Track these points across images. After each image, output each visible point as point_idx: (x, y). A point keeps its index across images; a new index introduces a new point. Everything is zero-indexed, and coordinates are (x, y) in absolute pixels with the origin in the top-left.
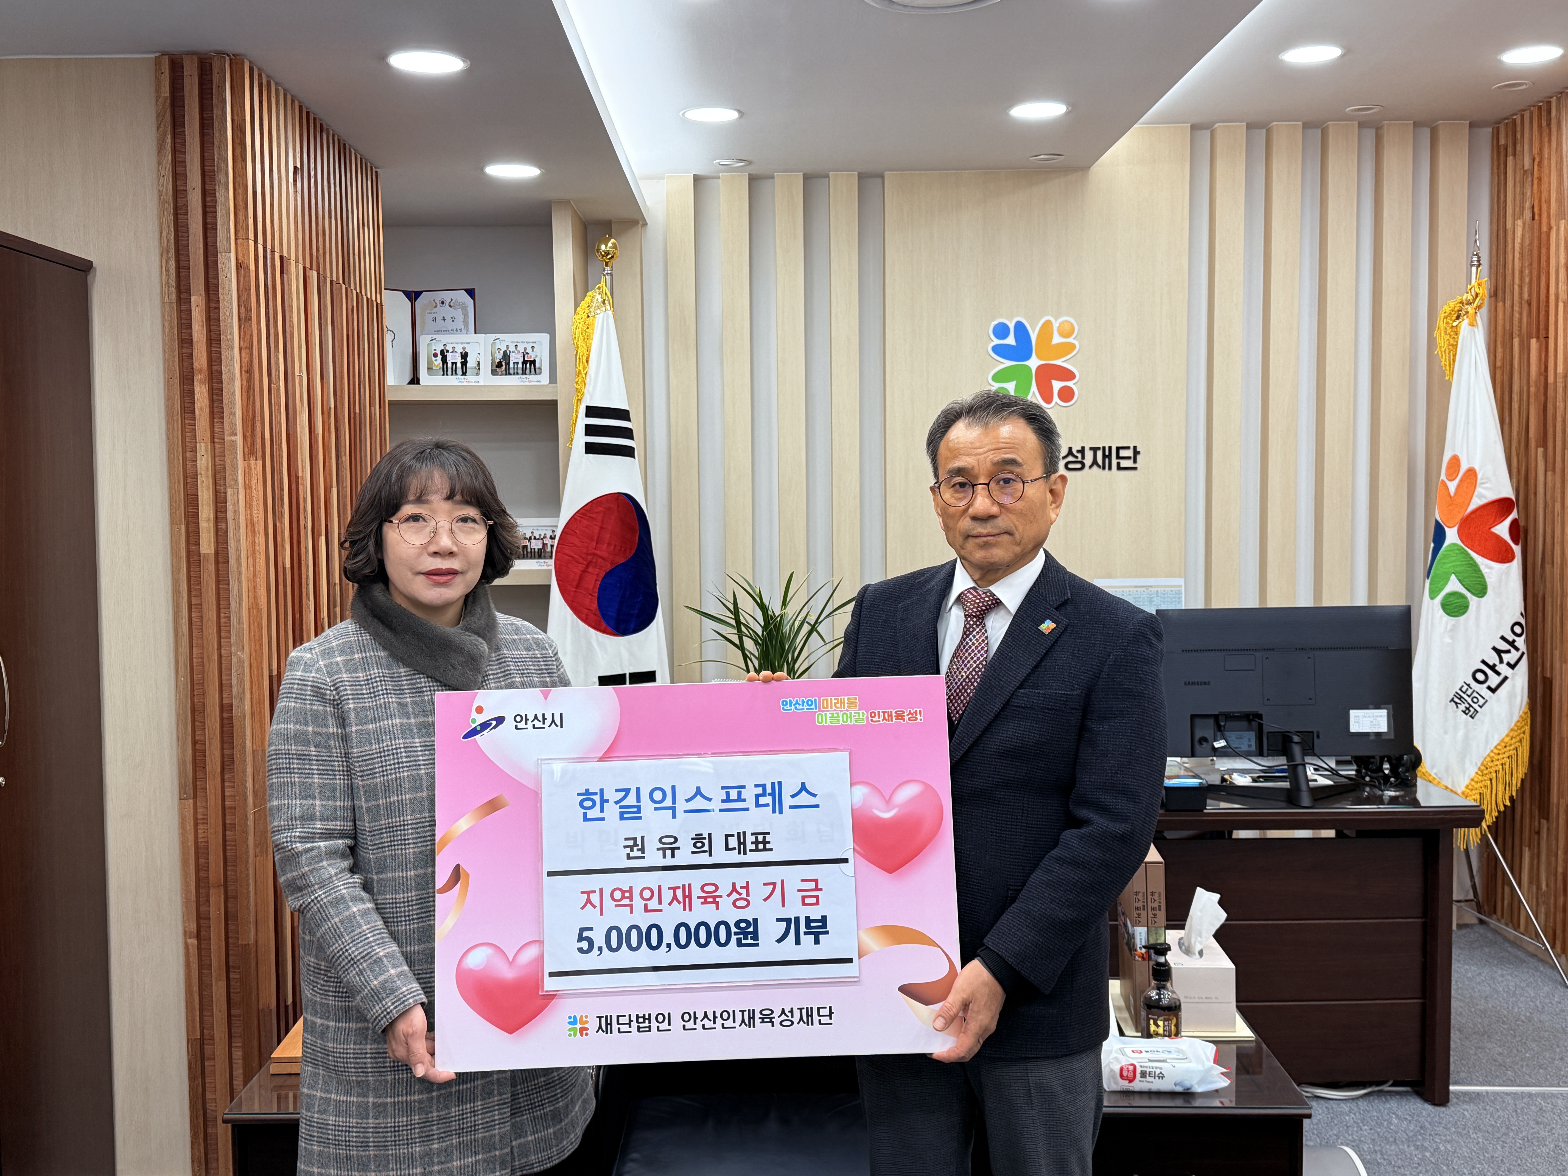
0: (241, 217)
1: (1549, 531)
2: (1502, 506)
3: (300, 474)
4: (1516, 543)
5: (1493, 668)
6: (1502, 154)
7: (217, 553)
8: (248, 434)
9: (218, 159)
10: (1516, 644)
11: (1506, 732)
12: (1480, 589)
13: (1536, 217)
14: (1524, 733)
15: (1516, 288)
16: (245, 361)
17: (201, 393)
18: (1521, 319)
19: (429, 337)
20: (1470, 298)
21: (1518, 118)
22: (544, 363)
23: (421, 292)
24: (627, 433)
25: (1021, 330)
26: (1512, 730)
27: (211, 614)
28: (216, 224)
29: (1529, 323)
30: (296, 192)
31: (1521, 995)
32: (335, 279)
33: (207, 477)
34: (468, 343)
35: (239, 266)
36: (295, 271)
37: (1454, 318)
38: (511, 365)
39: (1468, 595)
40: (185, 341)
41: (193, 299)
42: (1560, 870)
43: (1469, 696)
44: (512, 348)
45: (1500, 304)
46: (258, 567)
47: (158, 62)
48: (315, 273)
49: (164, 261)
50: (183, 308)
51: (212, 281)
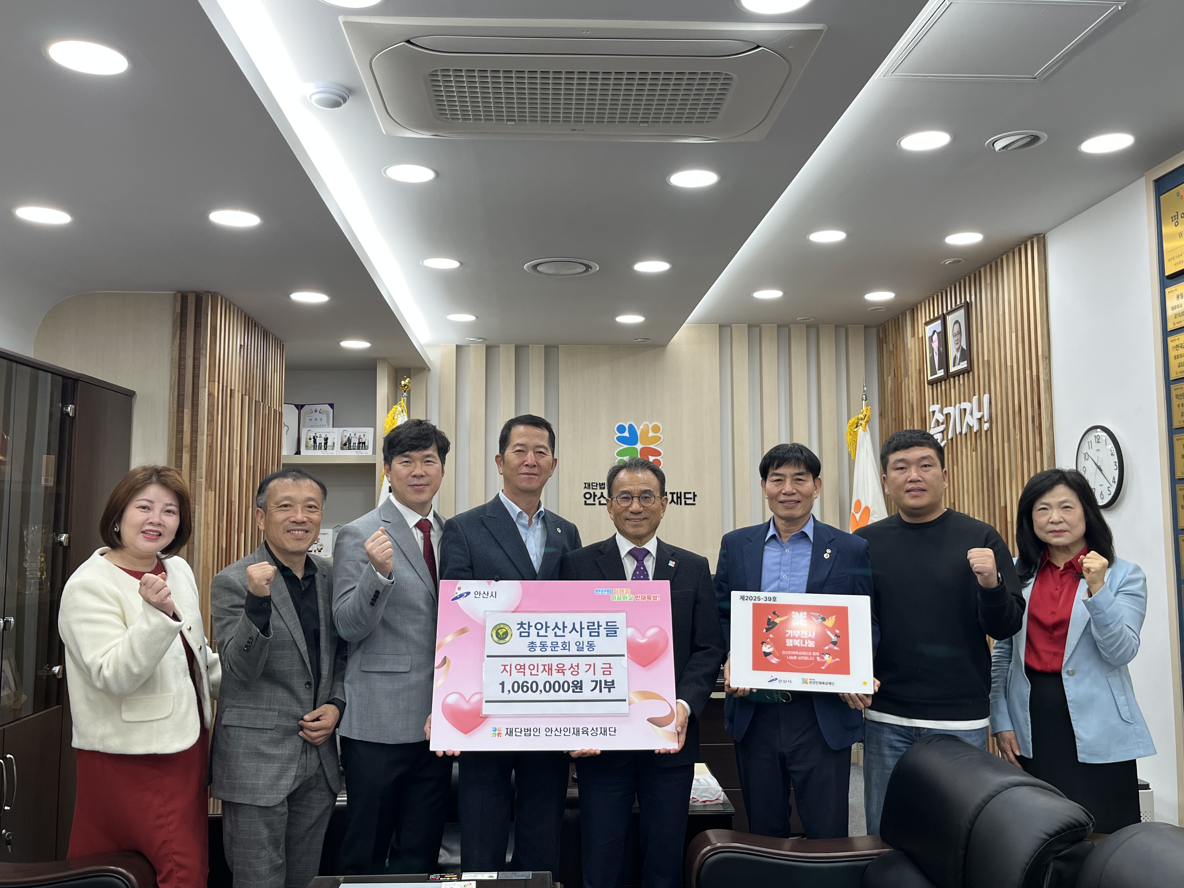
0: (212, 370)
3: (233, 500)
6: (881, 342)
8: (209, 478)
9: (202, 343)
13: (896, 375)
16: (209, 441)
17: (186, 457)
19: (308, 429)
20: (863, 416)
21: (886, 324)
22: (370, 444)
23: (304, 405)
25: (632, 429)
28: (199, 374)
30: (240, 357)
32: (257, 400)
34: (329, 432)
35: (209, 394)
36: (237, 396)
37: (855, 427)
38: (352, 444)
40: (180, 431)
41: (185, 410)
44: (353, 435)
45: (883, 420)
47: (175, 296)
48: (247, 397)
49: (171, 392)
50: (180, 415)
51: (195, 402)
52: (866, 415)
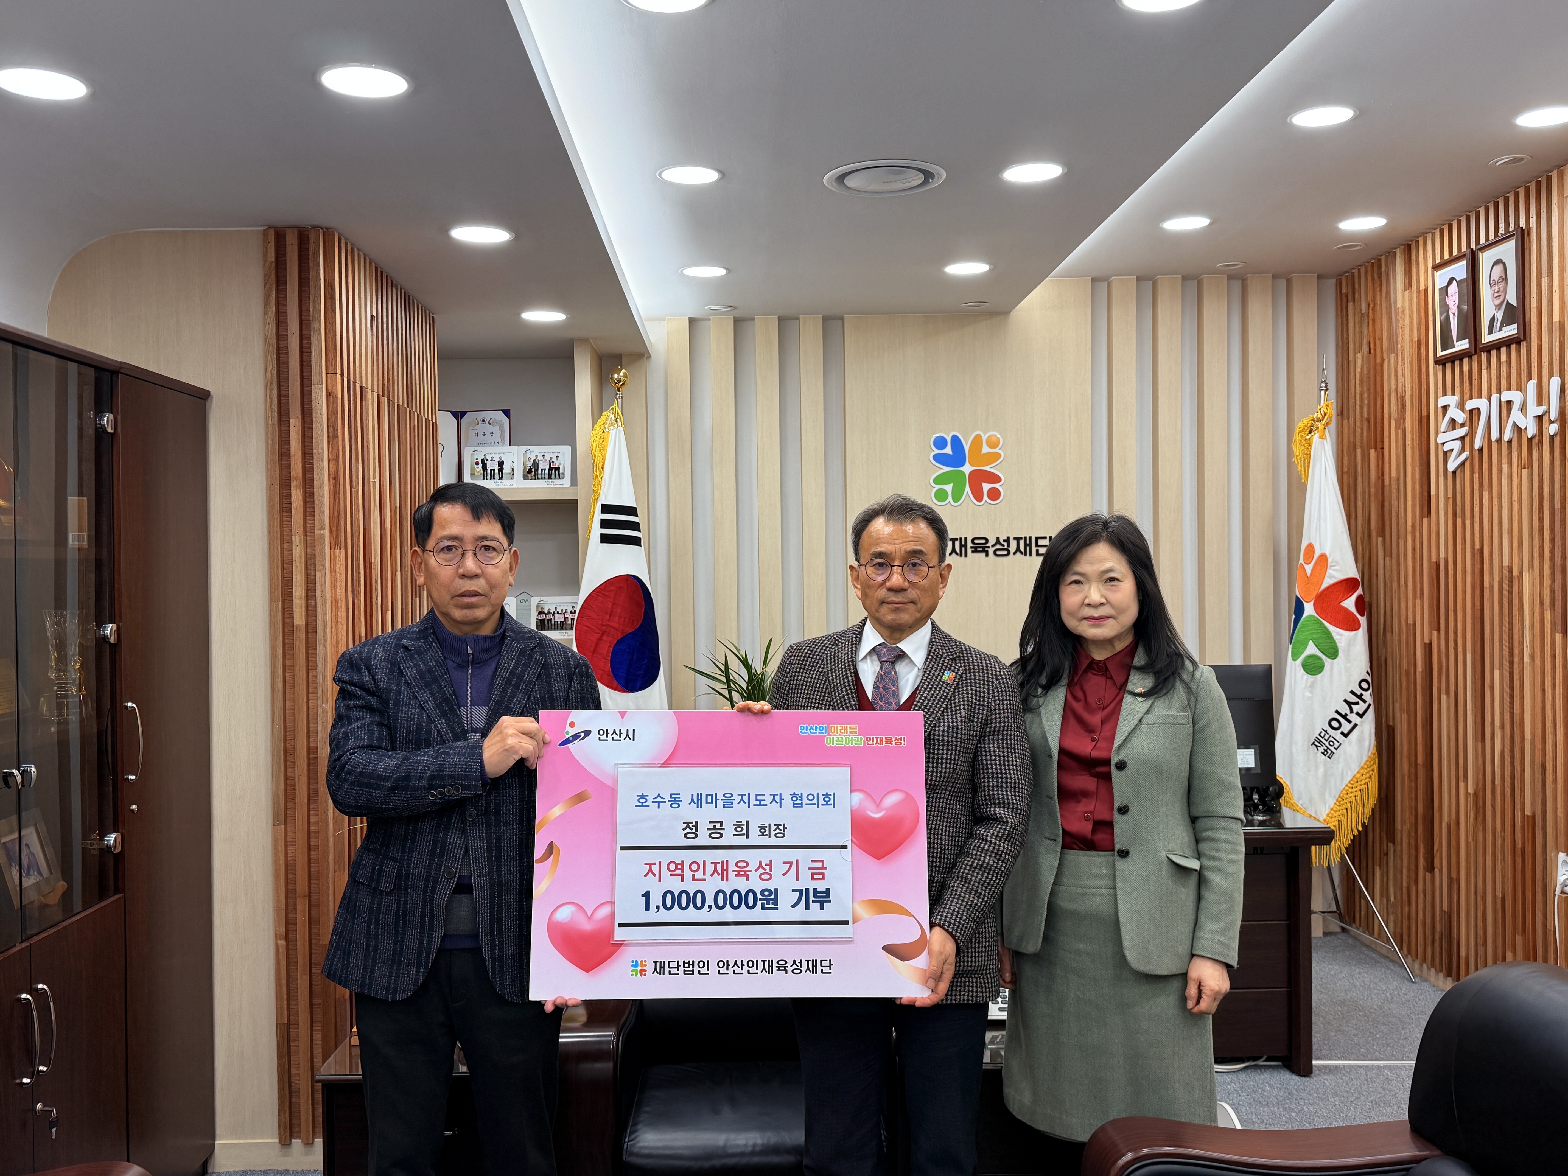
0: (331, 356)
1: (1388, 605)
2: (1349, 585)
3: (373, 561)
4: (1362, 615)
5: (1345, 717)
6: (1345, 300)
7: (307, 624)
8: (334, 529)
9: (313, 310)
10: (1363, 697)
11: (1357, 770)
12: (1333, 652)
13: (1372, 351)
14: (1373, 770)
15: (1358, 407)
16: (332, 470)
17: (297, 495)
18: (1362, 433)
19: (472, 449)
20: (1320, 416)
21: (1355, 271)
22: (566, 469)
23: (466, 412)
24: (635, 526)
25: (956, 442)
26: (1362, 768)
27: (301, 674)
28: (311, 361)
29: (1368, 436)
30: (372, 335)
31: (1375, 989)
32: (401, 403)
33: (300, 563)
34: (504, 453)
35: (329, 395)
36: (371, 398)
37: (1307, 432)
38: (539, 471)
39: (1323, 657)
40: (284, 454)
41: (291, 421)
42: (1405, 884)
43: (1326, 740)
44: (540, 458)
45: (1346, 421)
46: (340, 636)
47: (265, 233)
48: (386, 400)
49: (268, 391)
50: (283, 428)
51: (307, 407)
52: (1325, 414)
